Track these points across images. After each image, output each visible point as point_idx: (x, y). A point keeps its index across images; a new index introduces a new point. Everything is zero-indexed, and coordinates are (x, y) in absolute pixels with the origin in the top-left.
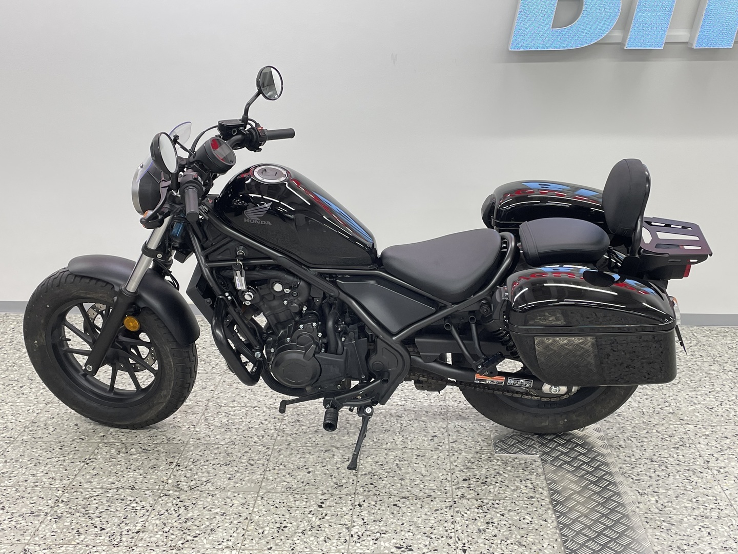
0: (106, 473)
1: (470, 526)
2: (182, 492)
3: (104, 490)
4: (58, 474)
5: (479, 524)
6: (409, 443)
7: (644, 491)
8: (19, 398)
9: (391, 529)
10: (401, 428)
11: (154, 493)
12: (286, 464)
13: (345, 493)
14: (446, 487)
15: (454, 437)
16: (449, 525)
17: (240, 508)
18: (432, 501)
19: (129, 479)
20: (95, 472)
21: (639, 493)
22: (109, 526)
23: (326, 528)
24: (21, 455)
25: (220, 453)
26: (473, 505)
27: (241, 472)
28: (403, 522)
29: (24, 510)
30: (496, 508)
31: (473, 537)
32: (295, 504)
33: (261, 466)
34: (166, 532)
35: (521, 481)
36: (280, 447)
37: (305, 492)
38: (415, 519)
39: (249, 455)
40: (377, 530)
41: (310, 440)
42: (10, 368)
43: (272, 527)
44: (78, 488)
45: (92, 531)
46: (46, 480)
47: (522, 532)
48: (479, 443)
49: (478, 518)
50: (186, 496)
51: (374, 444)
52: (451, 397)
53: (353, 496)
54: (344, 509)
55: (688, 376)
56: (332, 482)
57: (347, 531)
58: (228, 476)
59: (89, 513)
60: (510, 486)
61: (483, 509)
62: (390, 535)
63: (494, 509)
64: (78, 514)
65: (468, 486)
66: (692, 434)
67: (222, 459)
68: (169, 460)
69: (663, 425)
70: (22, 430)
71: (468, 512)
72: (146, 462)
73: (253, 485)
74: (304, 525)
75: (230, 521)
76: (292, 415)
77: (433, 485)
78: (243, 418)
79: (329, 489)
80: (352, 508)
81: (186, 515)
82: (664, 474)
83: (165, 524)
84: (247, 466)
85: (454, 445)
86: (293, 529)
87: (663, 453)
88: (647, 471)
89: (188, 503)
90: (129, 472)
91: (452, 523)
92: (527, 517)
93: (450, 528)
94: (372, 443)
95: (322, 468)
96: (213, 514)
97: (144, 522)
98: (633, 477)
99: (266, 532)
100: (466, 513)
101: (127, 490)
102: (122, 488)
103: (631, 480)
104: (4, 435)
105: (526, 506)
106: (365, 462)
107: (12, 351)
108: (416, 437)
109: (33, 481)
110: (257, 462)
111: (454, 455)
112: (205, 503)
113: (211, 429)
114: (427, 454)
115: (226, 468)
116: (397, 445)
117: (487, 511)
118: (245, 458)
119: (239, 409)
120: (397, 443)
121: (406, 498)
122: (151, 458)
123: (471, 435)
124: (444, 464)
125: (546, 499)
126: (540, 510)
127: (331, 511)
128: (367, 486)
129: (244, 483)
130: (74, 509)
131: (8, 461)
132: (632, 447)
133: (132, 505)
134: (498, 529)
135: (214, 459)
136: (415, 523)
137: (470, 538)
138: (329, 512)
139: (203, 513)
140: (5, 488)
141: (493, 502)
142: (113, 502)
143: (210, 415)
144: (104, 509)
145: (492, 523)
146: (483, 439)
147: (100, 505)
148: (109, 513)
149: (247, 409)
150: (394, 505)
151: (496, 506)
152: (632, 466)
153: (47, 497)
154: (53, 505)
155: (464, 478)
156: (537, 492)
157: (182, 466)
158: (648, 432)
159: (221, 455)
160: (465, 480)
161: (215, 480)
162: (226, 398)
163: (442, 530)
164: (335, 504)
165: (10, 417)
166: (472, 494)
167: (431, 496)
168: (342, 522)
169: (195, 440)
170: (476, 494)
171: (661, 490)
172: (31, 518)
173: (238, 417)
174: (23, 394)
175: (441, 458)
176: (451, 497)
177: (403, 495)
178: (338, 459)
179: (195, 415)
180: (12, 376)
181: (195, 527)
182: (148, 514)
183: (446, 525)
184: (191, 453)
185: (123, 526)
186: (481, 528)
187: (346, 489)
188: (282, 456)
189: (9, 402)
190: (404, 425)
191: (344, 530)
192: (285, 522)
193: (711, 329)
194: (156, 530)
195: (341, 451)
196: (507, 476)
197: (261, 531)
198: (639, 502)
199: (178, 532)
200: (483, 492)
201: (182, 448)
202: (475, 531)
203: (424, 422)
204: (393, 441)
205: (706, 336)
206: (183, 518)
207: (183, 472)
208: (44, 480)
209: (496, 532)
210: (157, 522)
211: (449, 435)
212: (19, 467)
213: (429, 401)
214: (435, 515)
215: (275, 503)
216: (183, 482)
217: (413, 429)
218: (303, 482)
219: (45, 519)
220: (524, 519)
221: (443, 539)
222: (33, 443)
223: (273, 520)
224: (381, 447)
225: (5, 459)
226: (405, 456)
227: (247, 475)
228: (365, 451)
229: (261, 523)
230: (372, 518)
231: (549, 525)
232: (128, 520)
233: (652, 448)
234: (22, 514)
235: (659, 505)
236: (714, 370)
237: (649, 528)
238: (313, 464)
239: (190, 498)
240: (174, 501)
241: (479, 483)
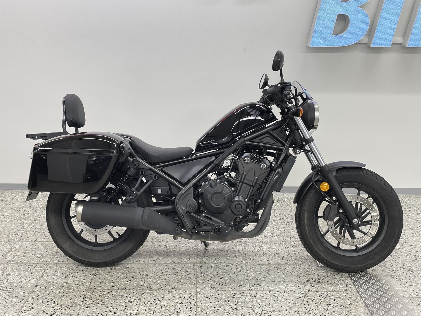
0: (108, 281)
1: (319, 307)
2: (154, 291)
3: (109, 290)
4: (80, 282)
5: (323, 306)
6: (271, 261)
7: (405, 285)
8: (44, 239)
9: (276, 309)
10: (264, 252)
11: (138, 292)
12: (207, 274)
13: (245, 290)
14: (298, 285)
15: (294, 257)
16: (307, 306)
17: (189, 299)
18: (293, 293)
19: (122, 284)
20: (101, 280)
21: (402, 286)
22: (118, 311)
23: (240, 309)
24: (55, 272)
25: (168, 268)
26: (317, 295)
27: (183, 279)
28: (282, 305)
29: (67, 303)
30: (329, 296)
31: (322, 313)
32: (219, 296)
33: (193, 275)
34: (152, 314)
35: (338, 281)
36: (201, 264)
37: (222, 289)
38: (288, 304)
39: (185, 269)
40: (268, 311)
41: (216, 260)
42: (34, 222)
43: (210, 309)
44: (94, 290)
45: (110, 314)
46: (74, 286)
47: (347, 309)
49: (321, 302)
50: (157, 293)
51: (252, 262)
52: (285, 235)
53: (250, 291)
54: (247, 298)
55: (407, 222)
56: (236, 283)
57: (252, 311)
58: (177, 281)
59: (105, 304)
60: (333, 284)
61: (323, 297)
62: (277, 312)
63: (329, 297)
64: (99, 305)
65: (311, 284)
66: (419, 253)
67: (170, 272)
68: (141, 273)
69: (403, 248)
70: (52, 257)
71: (315, 299)
72: (128, 274)
73: (192, 286)
74: (228, 308)
75: (186, 306)
76: (202, 246)
77: (291, 284)
78: (175, 248)
79: (235, 288)
80: (251, 298)
81: (160, 303)
82: (412, 275)
83: (150, 309)
84: (185, 275)
85: (296, 262)
86: (222, 311)
87: (408, 264)
88: (403, 274)
89: (159, 297)
90: (120, 280)
91: (308, 305)
92: (347, 301)
93: (308, 308)
94: (250, 261)
95: (228, 276)
96: (175, 303)
97: (138, 309)
98: (397, 277)
99: (208, 313)
100: (314, 300)
101: (123, 290)
102: (119, 289)
103: (396, 279)
104: (42, 260)
105: (345, 295)
106: (250, 272)
107: (32, 212)
108: (274, 257)
109: (67, 286)
110: (191, 273)
111: (297, 267)
112: (169, 297)
113: (159, 255)
114: (283, 267)
115: (174, 277)
116: (264, 262)
117: (325, 298)
118: (183, 271)
119: (171, 243)
120: (264, 261)
121: (279, 292)
122: (130, 272)
124: (293, 272)
125: (355, 291)
126: (353, 297)
127: (240, 300)
128: (255, 285)
129: (187, 285)
130: (95, 302)
131: (49, 275)
132: (390, 261)
133: (128, 299)
134: (334, 308)
135: (166, 272)
136: (289, 306)
137: (321, 314)
138: (239, 301)
139: (169, 303)
140: (52, 291)
141: (327, 293)
142: (117, 297)
143: (156, 247)
144: (112, 301)
145: (330, 304)
146: (310, 258)
147: (110, 299)
148: (116, 304)
149: (176, 243)
150: (274, 296)
151: (329, 295)
152: (394, 272)
153: (78, 296)
154: (83, 300)
155: (307, 280)
156: (348, 287)
157: (149, 276)
158: (396, 253)
159: (169, 269)
160: (307, 281)
161: (170, 283)
162: (162, 237)
163: (304, 309)
164: (241, 296)
165: (42, 250)
166: (314, 289)
167: (292, 290)
168: (248, 306)
169: (152, 261)
170: (316, 289)
171: (414, 285)
172: (73, 308)
173: (172, 248)
174: (46, 236)
175: (291, 269)
176: (303, 290)
177: (277, 290)
178: (235, 271)
179: (148, 247)
180: (36, 226)
181: (167, 311)
182: (138, 304)
183: (305, 306)
184: (152, 269)
185: (126, 311)
186: (325, 307)
187: (245, 287)
188: (203, 269)
189: (39, 241)
191: (251, 310)
192: (217, 307)
193: (411, 196)
194: (146, 313)
195: (235, 266)
196: (329, 278)
197: (205, 312)
198: (404, 291)
199: (159, 314)
200: (320, 287)
201: (146, 266)
202: (322, 310)
203: (275, 249)
204: (261, 260)
205: (409, 200)
206: (159, 306)
207: (151, 280)
208: (73, 286)
209: (333, 310)
210: (145, 308)
211: (291, 256)
212: (56, 278)
213: (274, 238)
214: (298, 301)
215: (208, 296)
216: (153, 285)
217: (270, 253)
218: (219, 284)
219: (80, 308)
220: (346, 302)
221: (306, 314)
222: (60, 264)
223: (210, 306)
224: (256, 263)
225: (47, 274)
226: (271, 268)
227: (187, 280)
228: (248, 266)
229: (203, 307)
230: (263, 303)
231: (361, 305)
232: (128, 307)
233: (401, 261)
234: (66, 305)
235: (415, 292)
236: (419, 218)
237: (414, 305)
238: (222, 273)
239: (159, 294)
240: (151, 296)
241: (315, 282)
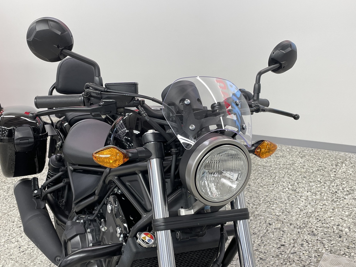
48: (311, 258)
85: (292, 256)
108: (270, 243)
111: (286, 264)
123: (310, 250)
175: (275, 265)
190: (269, 232)
217: (272, 236)
